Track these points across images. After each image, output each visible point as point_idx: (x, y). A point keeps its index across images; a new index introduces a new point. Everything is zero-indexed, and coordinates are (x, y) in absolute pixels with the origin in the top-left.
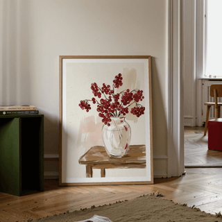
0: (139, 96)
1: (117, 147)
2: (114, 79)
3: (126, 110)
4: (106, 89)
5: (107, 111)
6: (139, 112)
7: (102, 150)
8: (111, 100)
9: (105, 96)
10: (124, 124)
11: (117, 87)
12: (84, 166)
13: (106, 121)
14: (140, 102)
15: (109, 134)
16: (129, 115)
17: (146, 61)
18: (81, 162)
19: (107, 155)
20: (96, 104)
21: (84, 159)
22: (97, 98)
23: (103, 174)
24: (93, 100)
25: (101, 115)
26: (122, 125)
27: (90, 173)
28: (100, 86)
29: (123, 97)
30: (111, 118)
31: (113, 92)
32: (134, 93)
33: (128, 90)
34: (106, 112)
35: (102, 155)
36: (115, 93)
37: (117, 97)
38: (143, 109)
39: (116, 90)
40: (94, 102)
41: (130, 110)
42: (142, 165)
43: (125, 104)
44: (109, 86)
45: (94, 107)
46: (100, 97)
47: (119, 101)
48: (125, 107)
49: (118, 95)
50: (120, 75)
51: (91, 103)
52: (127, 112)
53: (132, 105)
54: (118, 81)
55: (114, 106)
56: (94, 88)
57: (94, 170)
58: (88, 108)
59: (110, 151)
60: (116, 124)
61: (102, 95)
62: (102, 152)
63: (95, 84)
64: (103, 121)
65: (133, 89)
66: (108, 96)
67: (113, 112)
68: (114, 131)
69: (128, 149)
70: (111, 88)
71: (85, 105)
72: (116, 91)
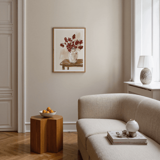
0: (81, 42)
3: (77, 47)
4: (69, 40)
5: (70, 47)
6: (81, 48)
7: (68, 61)
9: (69, 42)
15: (70, 55)
16: (78, 49)
18: (61, 65)
23: (68, 69)
24: (65, 43)
26: (75, 52)
27: (64, 68)
28: (68, 38)
37: (73, 42)
38: (82, 47)
42: (82, 66)
45: (65, 46)
51: (64, 44)
53: (79, 45)
54: (74, 37)
55: (72, 46)
56: (65, 39)
58: (63, 46)
59: (71, 61)
60: (73, 52)
65: (79, 40)
71: (62, 45)
72: (73, 40)
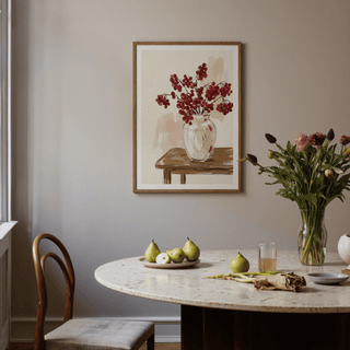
1: (199, 149)
2: (197, 69)
8: (193, 95)
10: (208, 123)
11: (201, 79)
12: (162, 171)
13: (188, 119)
14: (227, 97)
17: (236, 49)
19: (187, 159)
20: (176, 100)
21: (162, 163)
22: (176, 92)
25: (181, 112)
29: (208, 91)
30: (194, 116)
31: (196, 85)
32: (220, 87)
33: (214, 83)
34: (187, 108)
35: (181, 159)
36: (199, 87)
39: (199, 82)
40: (174, 97)
41: (215, 107)
43: (210, 100)
44: (191, 78)
46: (180, 90)
47: (203, 95)
48: (209, 103)
49: (202, 88)
50: (204, 65)
52: (212, 109)
57: (173, 176)
61: (183, 88)
62: (182, 155)
63: (175, 75)
64: (184, 119)
66: (189, 90)
67: (195, 108)
68: (196, 131)
69: (212, 152)
70: (194, 81)
